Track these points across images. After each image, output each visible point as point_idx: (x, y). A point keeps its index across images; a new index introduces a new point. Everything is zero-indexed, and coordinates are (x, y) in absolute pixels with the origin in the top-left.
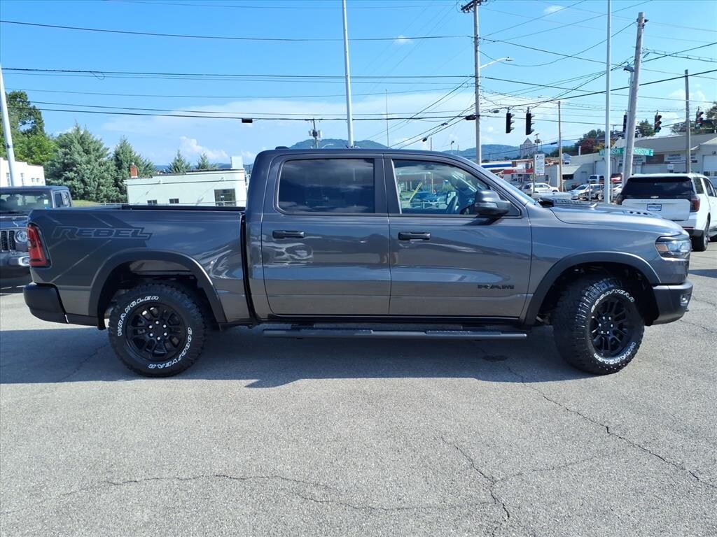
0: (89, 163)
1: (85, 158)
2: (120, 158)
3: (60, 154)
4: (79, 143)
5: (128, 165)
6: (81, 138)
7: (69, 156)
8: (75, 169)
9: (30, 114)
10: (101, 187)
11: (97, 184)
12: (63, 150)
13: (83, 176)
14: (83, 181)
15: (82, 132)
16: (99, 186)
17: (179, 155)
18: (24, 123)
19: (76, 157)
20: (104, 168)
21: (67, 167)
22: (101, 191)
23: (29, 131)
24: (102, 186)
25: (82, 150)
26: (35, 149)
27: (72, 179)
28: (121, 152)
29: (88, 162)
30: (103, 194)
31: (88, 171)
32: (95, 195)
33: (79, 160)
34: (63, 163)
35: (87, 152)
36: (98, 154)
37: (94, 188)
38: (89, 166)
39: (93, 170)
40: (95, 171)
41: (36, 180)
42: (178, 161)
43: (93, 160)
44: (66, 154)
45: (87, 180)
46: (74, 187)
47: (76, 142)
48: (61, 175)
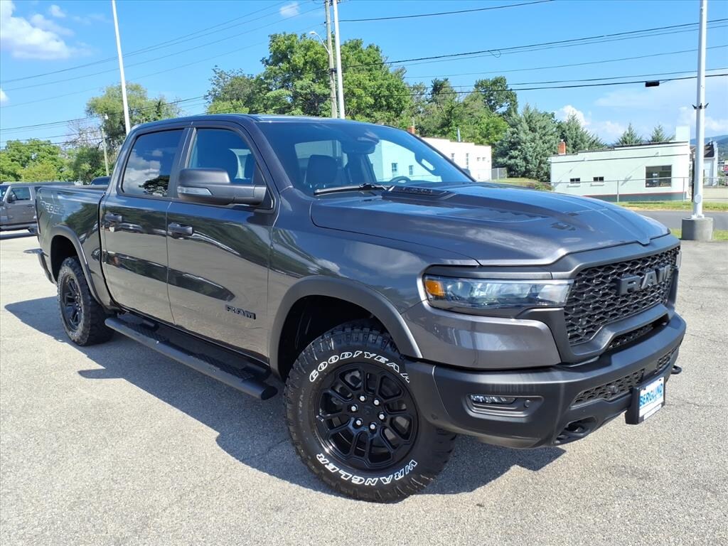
0: (533, 142)
1: (531, 135)
2: (565, 135)
3: (509, 133)
4: (527, 121)
5: (573, 142)
6: (529, 116)
7: (515, 135)
8: (519, 147)
9: (507, 97)
10: (542, 165)
11: (538, 161)
12: (512, 129)
13: (526, 154)
14: (525, 159)
15: (531, 111)
16: (540, 163)
17: (630, 129)
18: (501, 106)
19: (522, 136)
20: (548, 145)
21: (514, 145)
22: (542, 169)
23: (504, 114)
24: (544, 164)
25: (528, 128)
26: (492, 130)
27: (516, 158)
28: (567, 128)
29: (533, 140)
30: (543, 172)
31: (531, 149)
32: (535, 173)
33: (524, 139)
34: (510, 142)
35: (533, 130)
36: (544, 132)
37: (535, 166)
38: (533, 144)
39: (536, 148)
40: (538, 149)
41: (481, 159)
42: (628, 135)
43: (538, 137)
44: (513, 133)
45: (529, 158)
46: (517, 165)
47: (525, 121)
48: (507, 154)
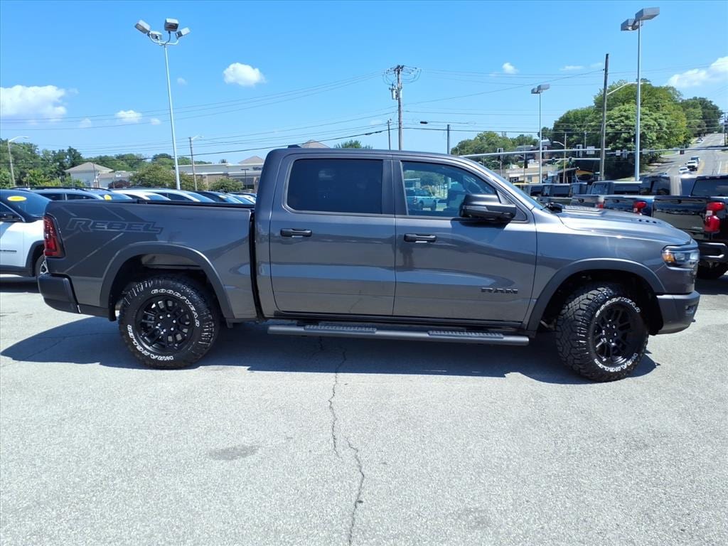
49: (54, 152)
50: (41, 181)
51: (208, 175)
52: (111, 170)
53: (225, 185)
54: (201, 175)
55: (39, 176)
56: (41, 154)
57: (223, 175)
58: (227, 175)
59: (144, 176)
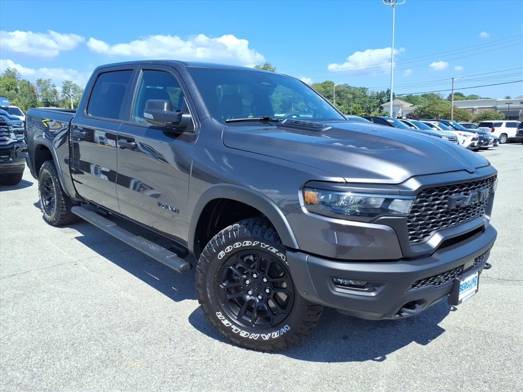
49: (377, 93)
50: (360, 112)
51: (479, 108)
52: (412, 105)
53: (488, 116)
54: (473, 108)
55: (359, 108)
56: (370, 94)
57: (492, 108)
58: (496, 108)
59: (425, 108)
